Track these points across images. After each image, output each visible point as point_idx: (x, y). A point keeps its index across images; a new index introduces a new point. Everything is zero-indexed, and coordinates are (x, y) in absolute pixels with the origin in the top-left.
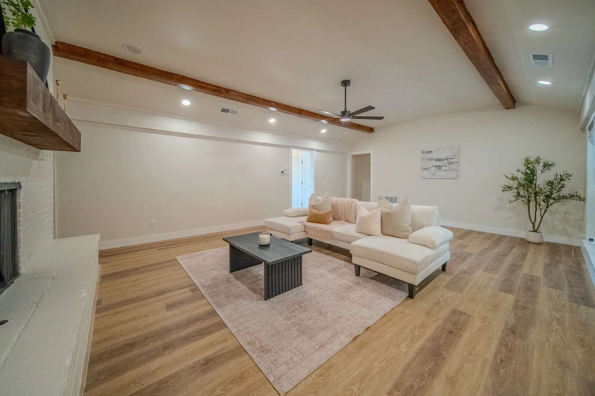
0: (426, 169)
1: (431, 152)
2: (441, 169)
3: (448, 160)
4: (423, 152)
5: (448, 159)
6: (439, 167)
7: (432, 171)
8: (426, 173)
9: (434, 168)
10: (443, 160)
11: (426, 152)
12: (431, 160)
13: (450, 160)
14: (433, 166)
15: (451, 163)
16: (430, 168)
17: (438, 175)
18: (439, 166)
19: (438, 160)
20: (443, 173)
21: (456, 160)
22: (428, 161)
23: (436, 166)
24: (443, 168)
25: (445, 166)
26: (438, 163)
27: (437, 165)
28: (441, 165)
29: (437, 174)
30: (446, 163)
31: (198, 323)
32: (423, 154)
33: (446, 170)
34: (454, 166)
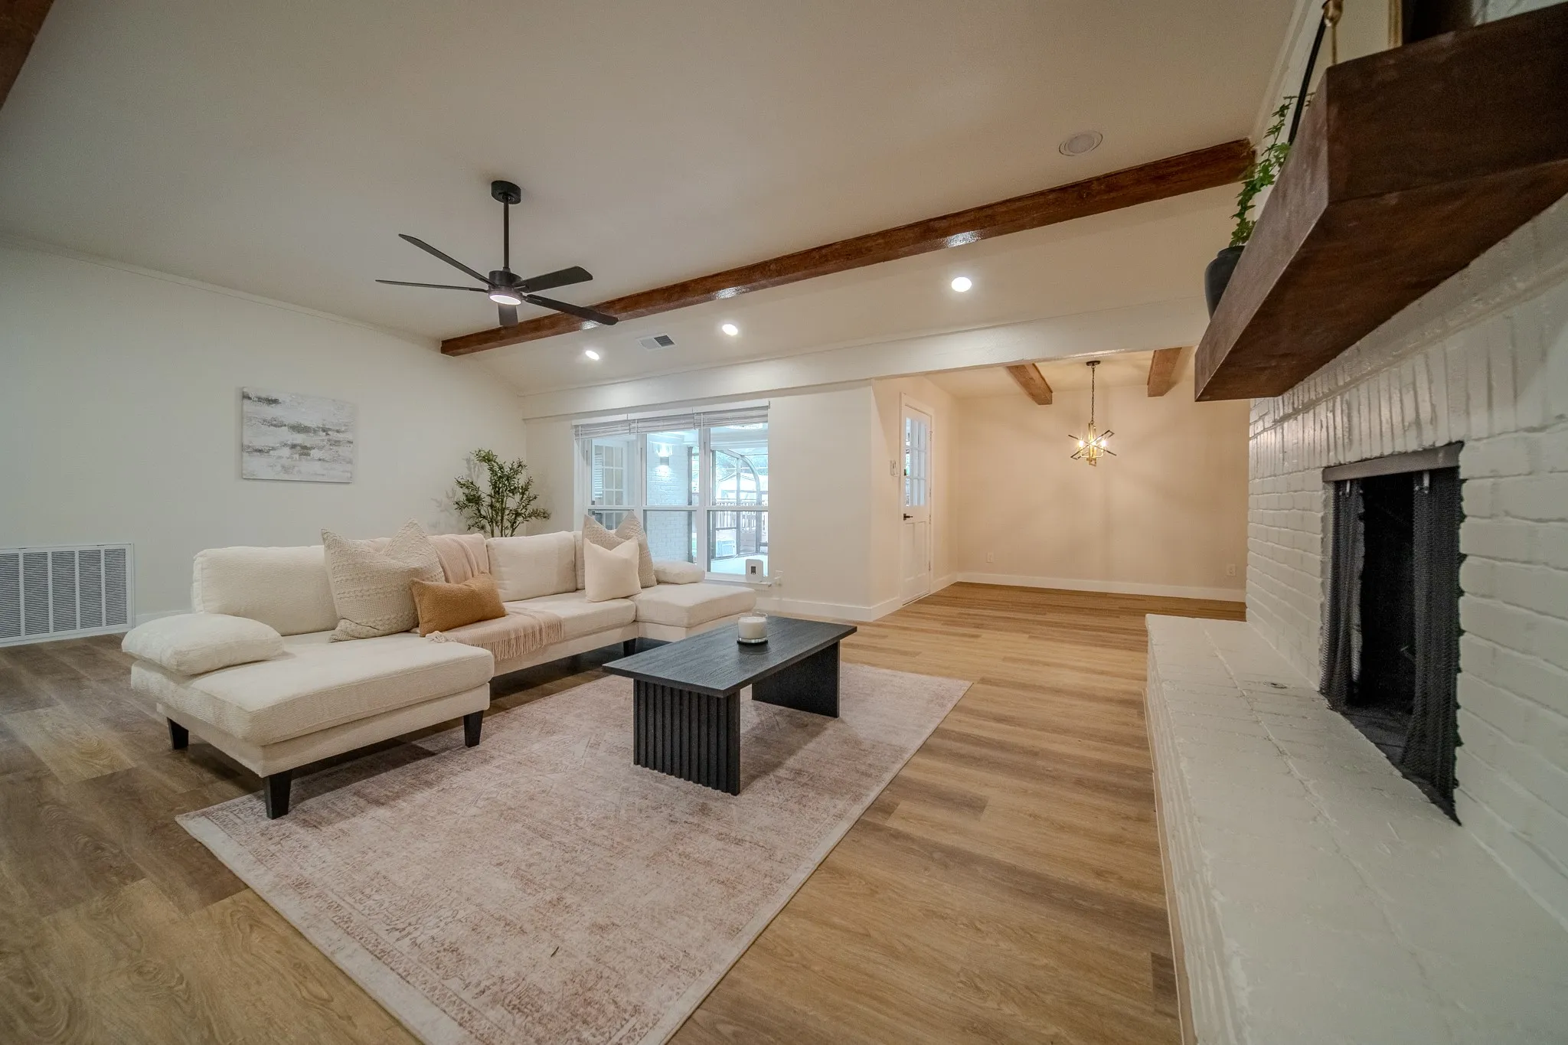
0: (260, 451)
1: (275, 401)
2: (308, 455)
3: (327, 434)
4: (246, 397)
5: (330, 429)
6: (305, 450)
7: (280, 457)
8: (257, 465)
9: (286, 452)
10: (315, 431)
11: (260, 399)
12: (275, 426)
13: (334, 435)
14: (285, 445)
15: (337, 443)
16: (273, 449)
17: (299, 472)
18: (305, 448)
19: (298, 428)
20: (317, 467)
21: (349, 436)
22: (264, 428)
23: (293, 446)
24: (315, 453)
25: (321, 448)
26: (300, 438)
27: (295, 442)
28: (309, 446)
29: (296, 469)
30: (323, 440)
31: (963, 752)
32: (246, 401)
33: (324, 460)
34: (343, 451)
